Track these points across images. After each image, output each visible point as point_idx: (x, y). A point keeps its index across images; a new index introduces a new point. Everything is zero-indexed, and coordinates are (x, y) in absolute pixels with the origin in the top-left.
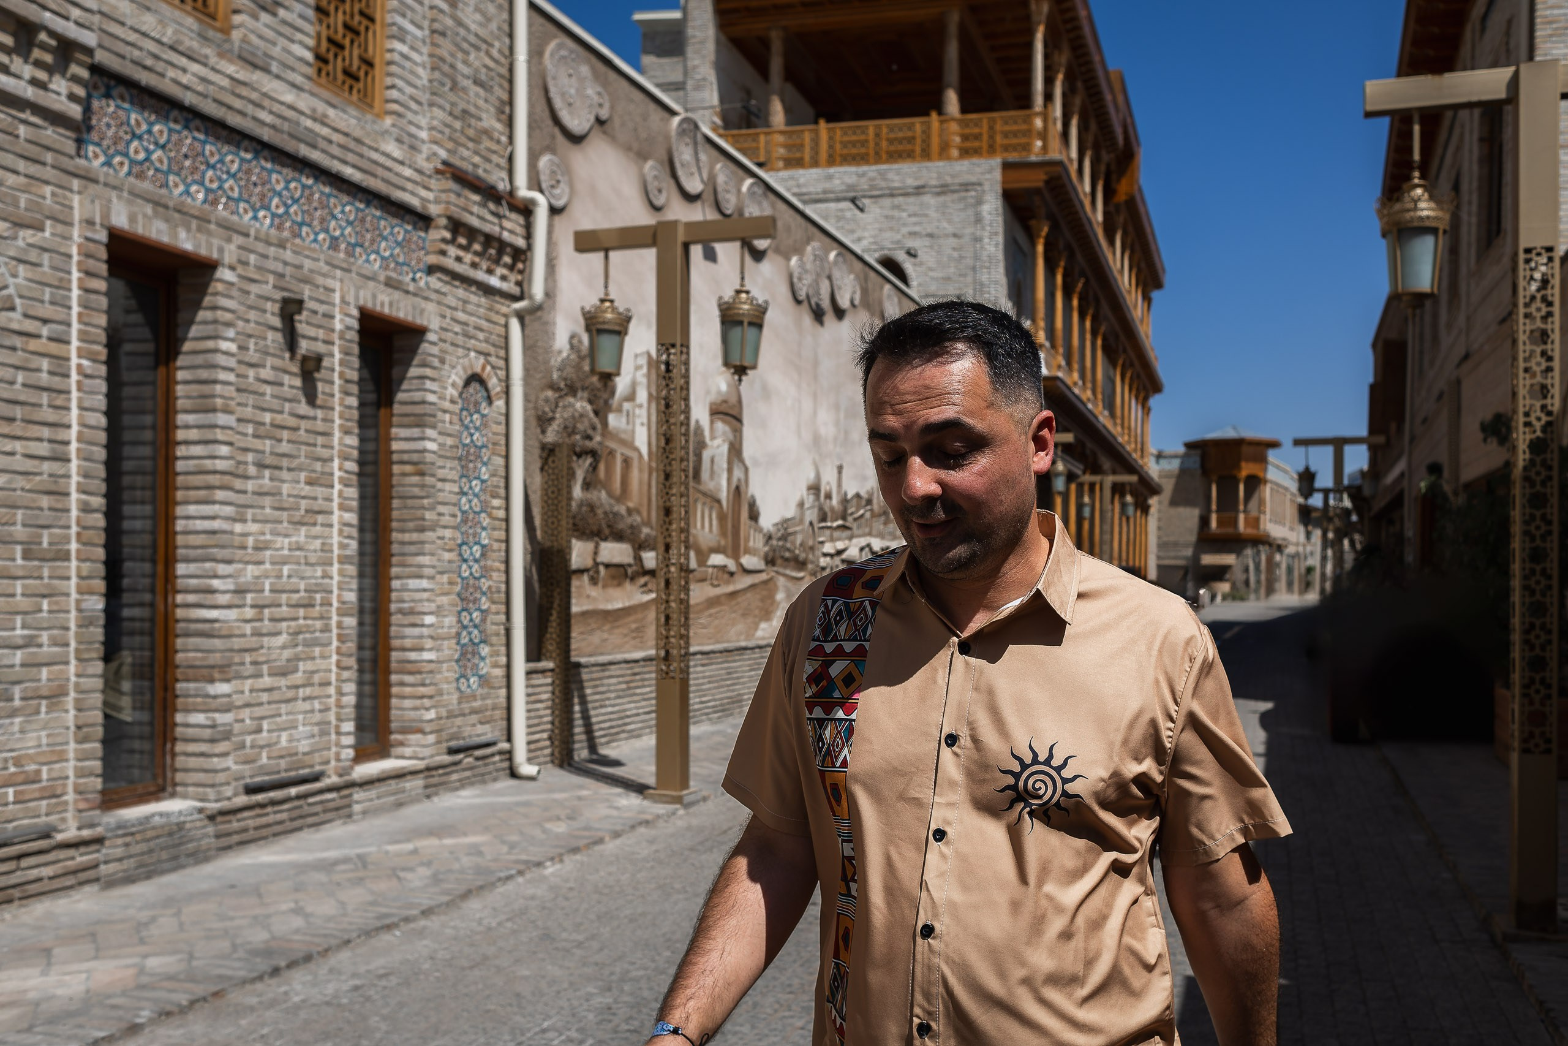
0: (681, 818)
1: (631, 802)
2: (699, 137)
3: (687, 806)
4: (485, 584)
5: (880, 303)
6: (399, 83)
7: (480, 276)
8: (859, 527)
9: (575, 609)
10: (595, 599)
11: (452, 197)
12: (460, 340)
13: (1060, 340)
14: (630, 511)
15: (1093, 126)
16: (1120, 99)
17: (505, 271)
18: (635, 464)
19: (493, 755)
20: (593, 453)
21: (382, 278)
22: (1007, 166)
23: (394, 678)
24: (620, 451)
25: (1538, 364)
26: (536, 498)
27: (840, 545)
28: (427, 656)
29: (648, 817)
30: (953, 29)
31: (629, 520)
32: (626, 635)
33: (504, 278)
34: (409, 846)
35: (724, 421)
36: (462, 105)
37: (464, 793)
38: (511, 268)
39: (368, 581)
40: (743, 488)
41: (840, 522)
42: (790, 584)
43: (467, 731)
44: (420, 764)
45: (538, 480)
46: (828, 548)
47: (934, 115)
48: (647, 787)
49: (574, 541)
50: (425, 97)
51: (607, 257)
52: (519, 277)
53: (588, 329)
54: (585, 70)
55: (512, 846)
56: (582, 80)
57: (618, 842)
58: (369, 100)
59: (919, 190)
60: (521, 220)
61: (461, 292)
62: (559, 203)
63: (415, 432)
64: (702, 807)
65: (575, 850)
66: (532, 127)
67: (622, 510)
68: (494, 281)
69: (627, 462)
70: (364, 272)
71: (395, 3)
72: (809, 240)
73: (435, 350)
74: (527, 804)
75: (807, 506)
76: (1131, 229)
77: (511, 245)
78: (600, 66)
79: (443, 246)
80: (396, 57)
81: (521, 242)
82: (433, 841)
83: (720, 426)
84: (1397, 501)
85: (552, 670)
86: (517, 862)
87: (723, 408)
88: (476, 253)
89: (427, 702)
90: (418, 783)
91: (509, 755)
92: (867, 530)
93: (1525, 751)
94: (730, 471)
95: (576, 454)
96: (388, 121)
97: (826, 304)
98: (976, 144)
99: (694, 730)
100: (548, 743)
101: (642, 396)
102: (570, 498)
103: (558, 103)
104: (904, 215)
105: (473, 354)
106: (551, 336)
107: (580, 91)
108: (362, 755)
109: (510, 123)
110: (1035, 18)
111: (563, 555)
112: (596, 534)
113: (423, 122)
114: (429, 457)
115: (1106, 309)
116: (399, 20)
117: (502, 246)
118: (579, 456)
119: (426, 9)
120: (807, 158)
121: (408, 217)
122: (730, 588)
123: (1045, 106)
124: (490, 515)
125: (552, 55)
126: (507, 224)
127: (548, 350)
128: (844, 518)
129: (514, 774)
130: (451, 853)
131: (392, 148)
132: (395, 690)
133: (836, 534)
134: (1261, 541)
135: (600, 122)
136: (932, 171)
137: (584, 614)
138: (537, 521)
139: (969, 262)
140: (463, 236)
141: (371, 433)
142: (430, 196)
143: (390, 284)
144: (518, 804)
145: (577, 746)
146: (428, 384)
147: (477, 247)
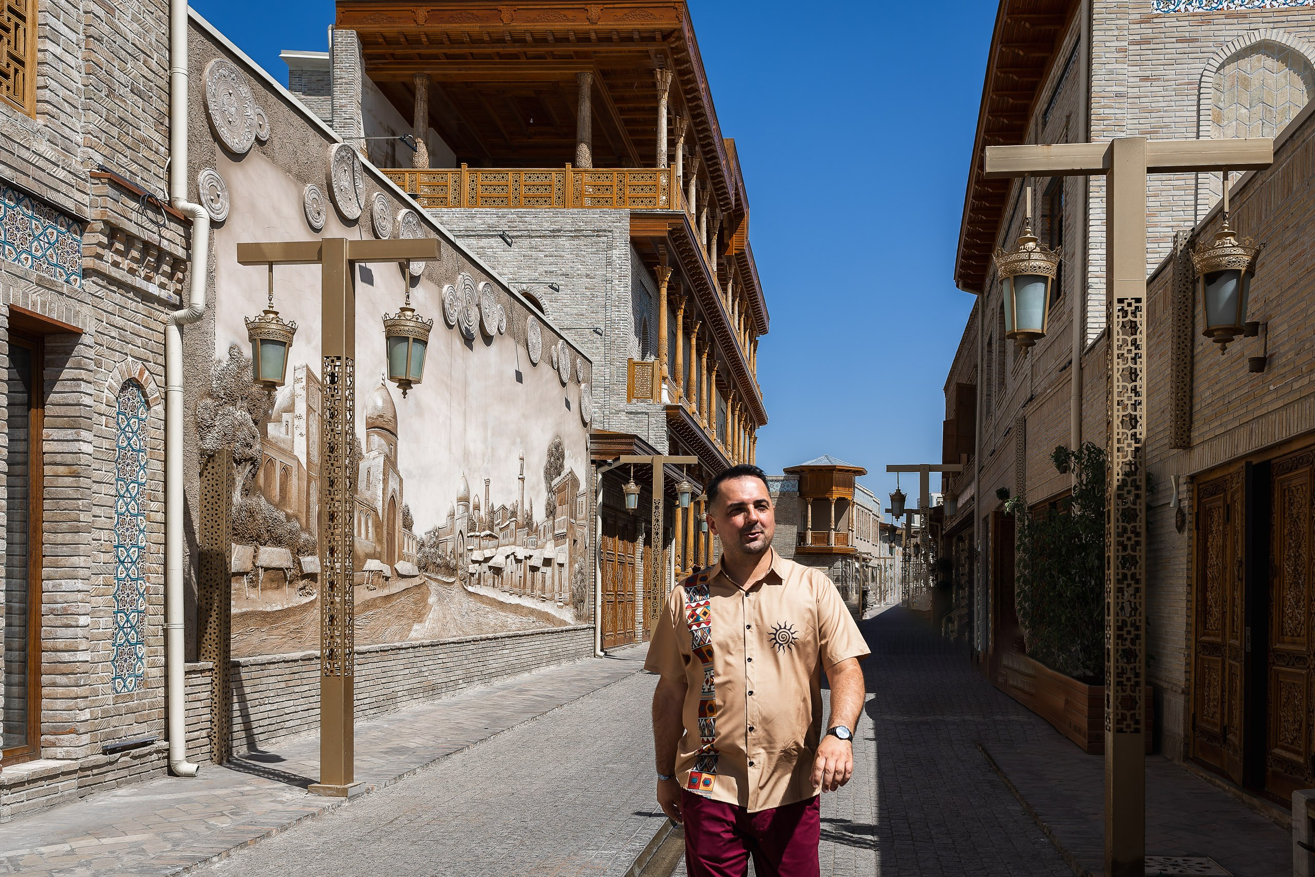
0: (346, 810)
1: (297, 794)
2: (357, 164)
3: (351, 798)
4: (142, 586)
5: (525, 332)
6: (53, 84)
7: (139, 282)
8: (505, 537)
9: (234, 611)
10: (254, 601)
11: (110, 203)
12: (117, 344)
13: (680, 375)
14: (289, 518)
15: (709, 186)
16: (733, 164)
17: (164, 280)
18: (294, 472)
19: (150, 754)
20: (252, 461)
21: (34, 278)
22: (634, 216)
23: (45, 679)
24: (279, 459)
25: (1128, 398)
26: (194, 503)
27: (488, 554)
28: (81, 656)
29: (315, 810)
30: (586, 90)
31: (288, 526)
32: (284, 636)
33: (162, 286)
34: (66, 847)
35: (379, 434)
36: (119, 112)
37: (120, 792)
38: (171, 277)
39: (16, 582)
40: (397, 499)
41: (488, 532)
42: (440, 589)
43: (123, 731)
44: (74, 765)
45: (197, 483)
46: (477, 555)
47: (569, 165)
48: (312, 782)
49: (233, 545)
50: (79, 101)
51: (271, 270)
52: (179, 287)
53: (252, 339)
54: (245, 90)
55: (176, 843)
56: (242, 100)
57: (285, 835)
58: (19, 99)
59: (555, 233)
60: (181, 230)
61: (117, 297)
62: (220, 218)
63: (70, 434)
64: (366, 799)
65: (243, 845)
66: (191, 141)
67: (282, 516)
68: (153, 289)
69: (286, 470)
70: (14, 270)
71: (48, 3)
72: (460, 269)
73: (91, 353)
74: (188, 801)
75: (456, 517)
76: (740, 279)
77: (170, 254)
78: (259, 87)
79: (100, 250)
80: (49, 58)
81: (181, 253)
82: (93, 842)
83: (376, 439)
84: (968, 521)
85: (212, 670)
86: (182, 859)
87: (378, 423)
88: (134, 260)
89: (81, 703)
90: (71, 783)
91: (167, 753)
92: (512, 540)
93: (1119, 731)
94: (385, 481)
95: (235, 461)
96: (40, 121)
97: (475, 330)
98: (608, 194)
99: (358, 725)
100: (207, 740)
101: (301, 407)
102: (230, 504)
103: (218, 120)
104: (541, 255)
105: (130, 359)
106: (211, 346)
107: (241, 112)
108: (11, 758)
109: (170, 135)
110: (660, 86)
111: (222, 558)
112: (257, 540)
113: (78, 126)
114: (84, 459)
115: (720, 349)
116: (52, 21)
117: (162, 255)
118: (238, 463)
119: (81, 12)
120: (450, 197)
121: (61, 219)
122: (386, 592)
123: (669, 166)
124: (148, 518)
125: (211, 72)
126: (165, 232)
127: (207, 358)
128: (492, 529)
129: (171, 772)
130: (112, 852)
131: (43, 147)
132: (45, 691)
133: (484, 543)
134: (848, 555)
135: (260, 142)
136: (568, 218)
137: (243, 615)
138: (196, 526)
139: (601, 301)
140: (120, 242)
141: (20, 433)
142: (86, 200)
143: (40, 283)
144: (178, 801)
145: (235, 743)
146: (84, 387)
147: (135, 254)
